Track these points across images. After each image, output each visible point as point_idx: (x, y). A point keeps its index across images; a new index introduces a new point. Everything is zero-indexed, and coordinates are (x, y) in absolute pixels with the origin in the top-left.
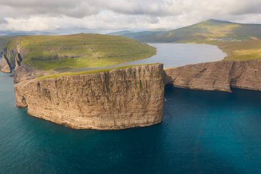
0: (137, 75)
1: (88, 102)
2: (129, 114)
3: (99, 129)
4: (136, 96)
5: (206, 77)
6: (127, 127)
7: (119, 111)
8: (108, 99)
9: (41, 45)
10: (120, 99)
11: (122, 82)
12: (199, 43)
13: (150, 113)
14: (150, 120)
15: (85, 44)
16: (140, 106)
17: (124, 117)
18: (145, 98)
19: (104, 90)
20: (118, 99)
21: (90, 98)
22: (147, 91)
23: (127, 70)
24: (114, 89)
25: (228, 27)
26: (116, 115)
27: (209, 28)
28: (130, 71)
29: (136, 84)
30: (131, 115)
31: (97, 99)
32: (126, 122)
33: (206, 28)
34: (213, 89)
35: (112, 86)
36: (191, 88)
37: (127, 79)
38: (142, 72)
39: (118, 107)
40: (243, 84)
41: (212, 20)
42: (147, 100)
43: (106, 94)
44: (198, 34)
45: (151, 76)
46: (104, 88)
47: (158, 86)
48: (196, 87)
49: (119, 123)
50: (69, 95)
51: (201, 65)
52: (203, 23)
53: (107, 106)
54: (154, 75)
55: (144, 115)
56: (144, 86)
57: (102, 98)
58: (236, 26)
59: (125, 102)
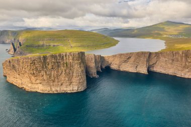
0: (65, 58)
1: (34, 74)
2: (60, 83)
3: (41, 92)
4: (64, 72)
5: (131, 63)
6: (59, 92)
7: (54, 81)
8: (46, 73)
9: (34, 37)
10: (54, 73)
11: (54, 63)
12: (154, 38)
13: (74, 84)
14: (74, 89)
15: (64, 37)
16: (67, 79)
17: (57, 86)
18: (70, 73)
19: (43, 67)
20: (52, 73)
21: (35, 72)
22: (71, 69)
23: (57, 55)
24: (50, 67)
25: (181, 27)
26: (51, 84)
27: (166, 27)
28: (60, 55)
29: (63, 64)
30: (62, 85)
31: (39, 73)
32: (58, 89)
33: (163, 28)
34: (135, 72)
35: (48, 65)
36: (121, 70)
37: (58, 61)
38: (67, 57)
39: (53, 79)
40: (158, 69)
41: (168, 21)
42: (71, 75)
43: (45, 69)
44: (156, 32)
45: (73, 59)
46: (43, 65)
47: (79, 66)
48: (125, 70)
49: (54, 89)
50: (24, 69)
51: (127, 54)
52: (161, 23)
53: (45, 77)
54: (75, 59)
55: (70, 85)
56: (69, 66)
57: (42, 72)
58: (187, 26)
59: (58, 76)
